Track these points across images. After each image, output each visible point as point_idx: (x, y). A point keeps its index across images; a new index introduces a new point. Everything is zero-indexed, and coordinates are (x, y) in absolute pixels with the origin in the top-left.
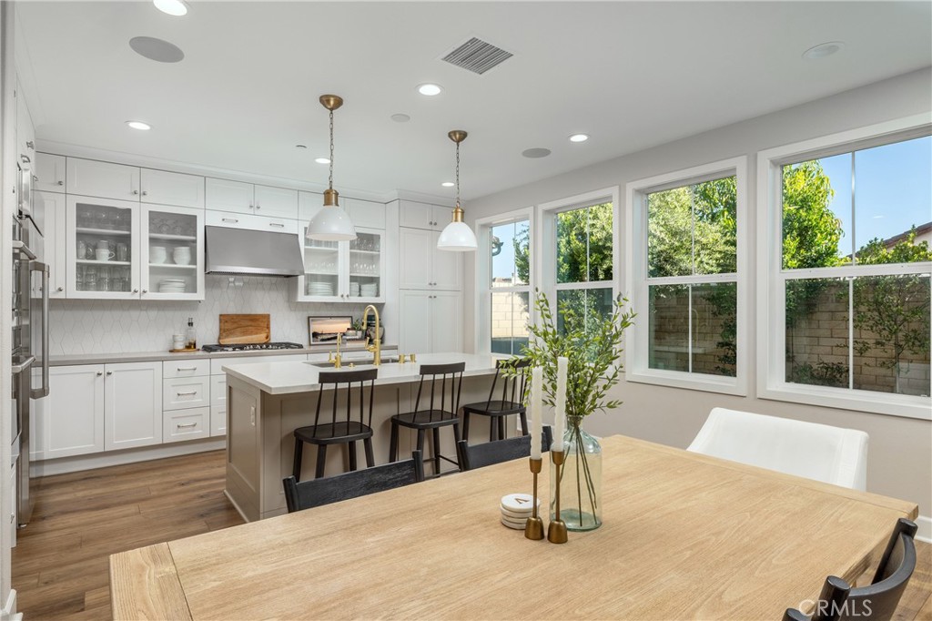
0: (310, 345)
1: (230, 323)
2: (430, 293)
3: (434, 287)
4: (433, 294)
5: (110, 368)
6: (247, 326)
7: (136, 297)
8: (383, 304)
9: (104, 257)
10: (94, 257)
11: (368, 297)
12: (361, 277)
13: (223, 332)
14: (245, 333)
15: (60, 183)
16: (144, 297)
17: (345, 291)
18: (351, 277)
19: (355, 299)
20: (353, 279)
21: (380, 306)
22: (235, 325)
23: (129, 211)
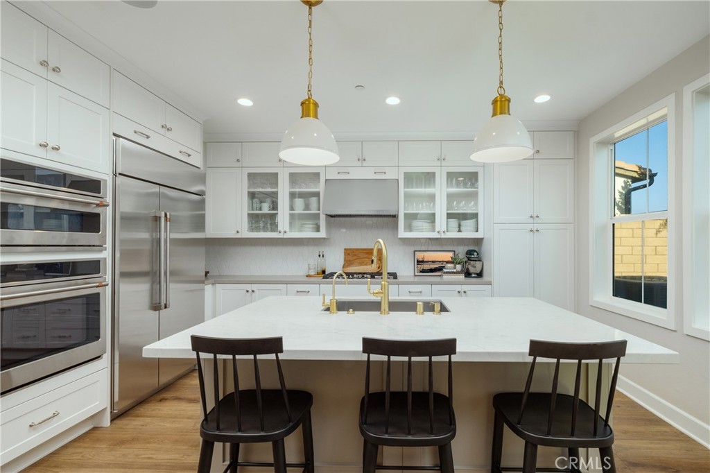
0: (415, 276)
1: (352, 255)
2: (531, 227)
3: (537, 220)
4: (535, 227)
5: (254, 287)
6: (364, 258)
7: (281, 236)
8: (482, 239)
9: (266, 209)
10: (261, 209)
11: (468, 233)
12: (459, 214)
13: (347, 263)
14: (361, 264)
15: (238, 160)
16: (286, 236)
17: (443, 228)
18: (448, 214)
19: (454, 234)
20: (450, 216)
21: (479, 242)
22: (355, 258)
23: (277, 174)
